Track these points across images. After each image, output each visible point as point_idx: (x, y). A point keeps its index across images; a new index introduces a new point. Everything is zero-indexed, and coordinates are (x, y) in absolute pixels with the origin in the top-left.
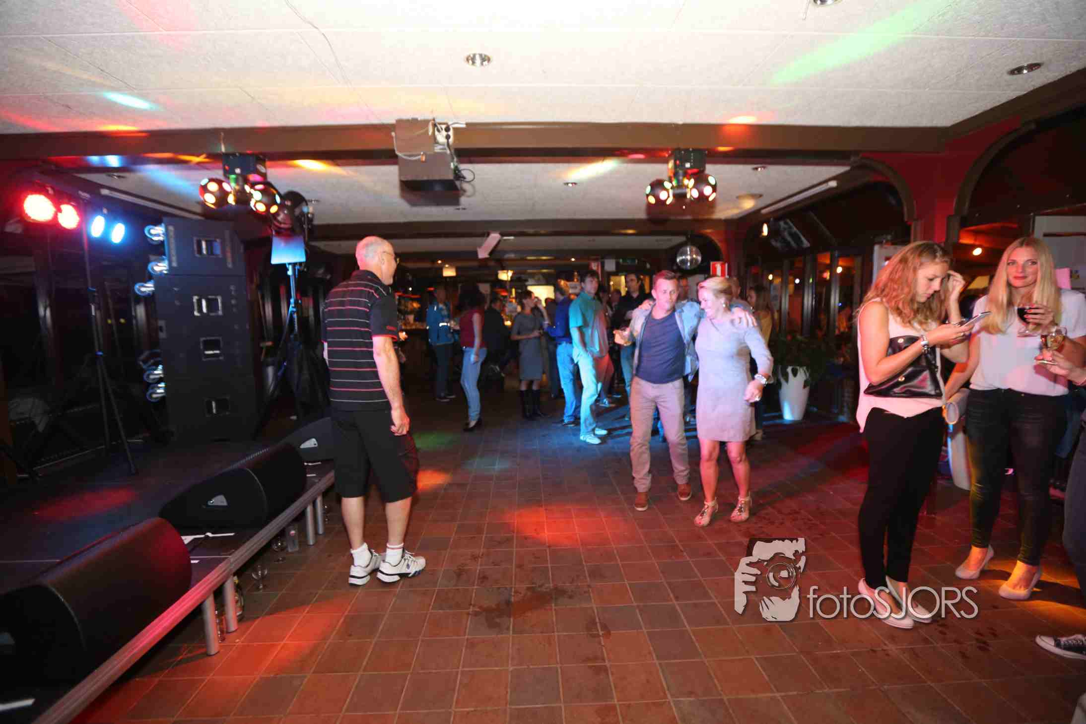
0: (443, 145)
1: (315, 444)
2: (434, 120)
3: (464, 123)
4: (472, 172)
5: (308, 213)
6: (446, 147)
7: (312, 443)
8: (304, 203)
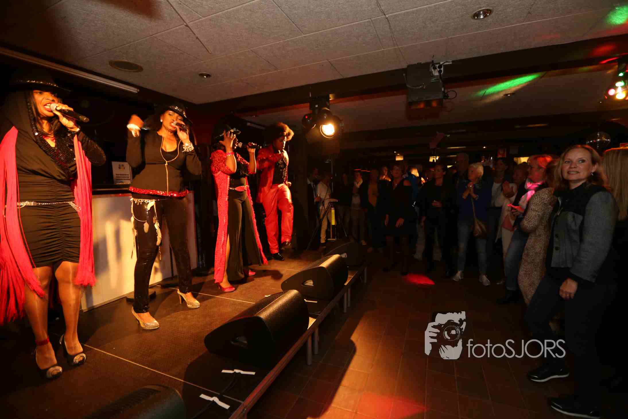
0: (437, 76)
1: (346, 256)
2: (433, 61)
3: (451, 61)
4: (456, 92)
6: (439, 78)
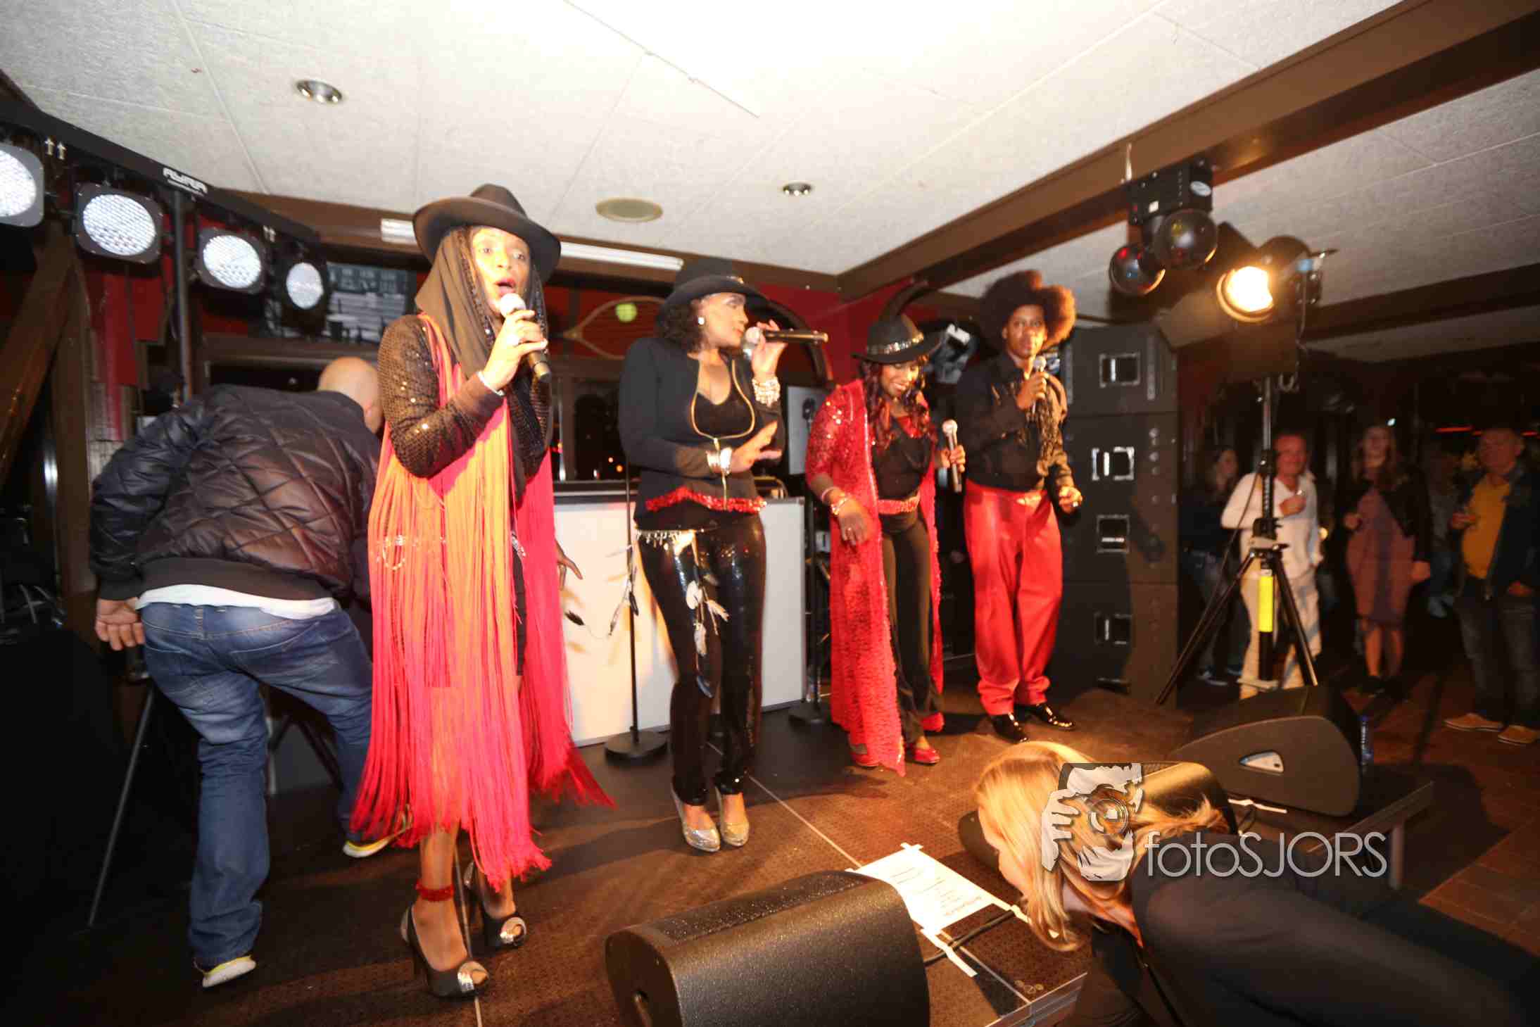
1: (1277, 765)
5: (1310, 273)
7: (1269, 763)
8: (1304, 254)
